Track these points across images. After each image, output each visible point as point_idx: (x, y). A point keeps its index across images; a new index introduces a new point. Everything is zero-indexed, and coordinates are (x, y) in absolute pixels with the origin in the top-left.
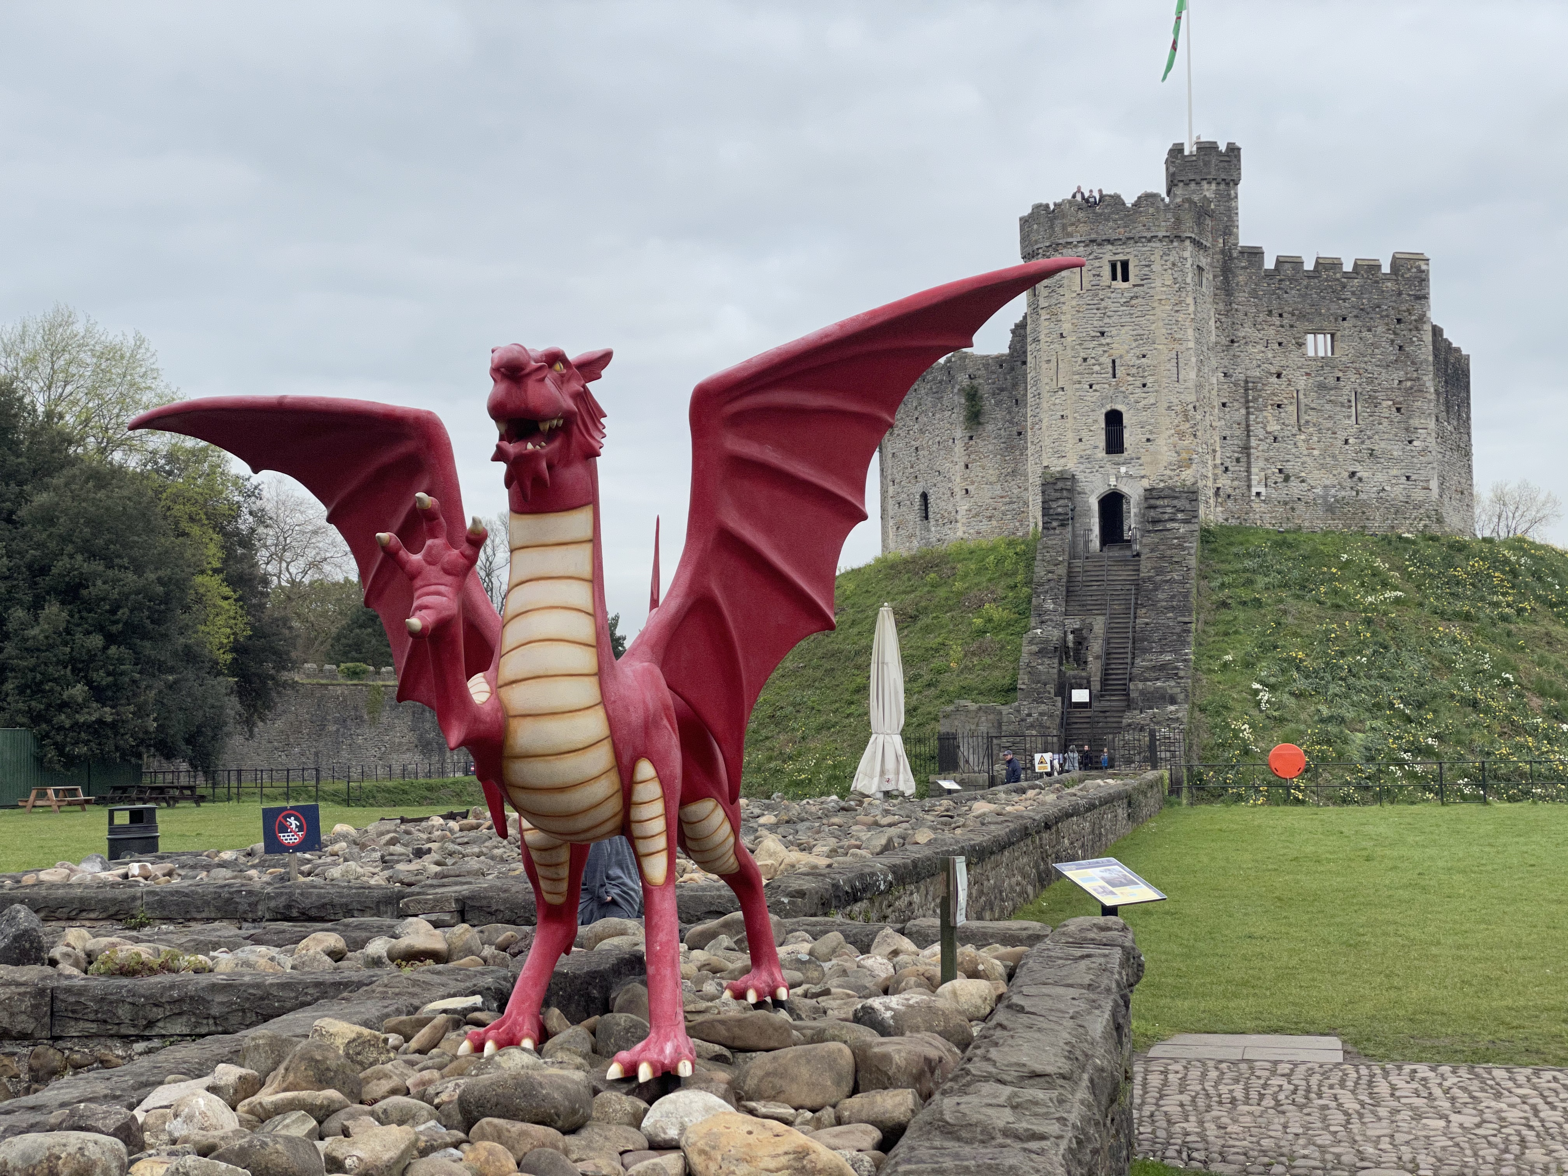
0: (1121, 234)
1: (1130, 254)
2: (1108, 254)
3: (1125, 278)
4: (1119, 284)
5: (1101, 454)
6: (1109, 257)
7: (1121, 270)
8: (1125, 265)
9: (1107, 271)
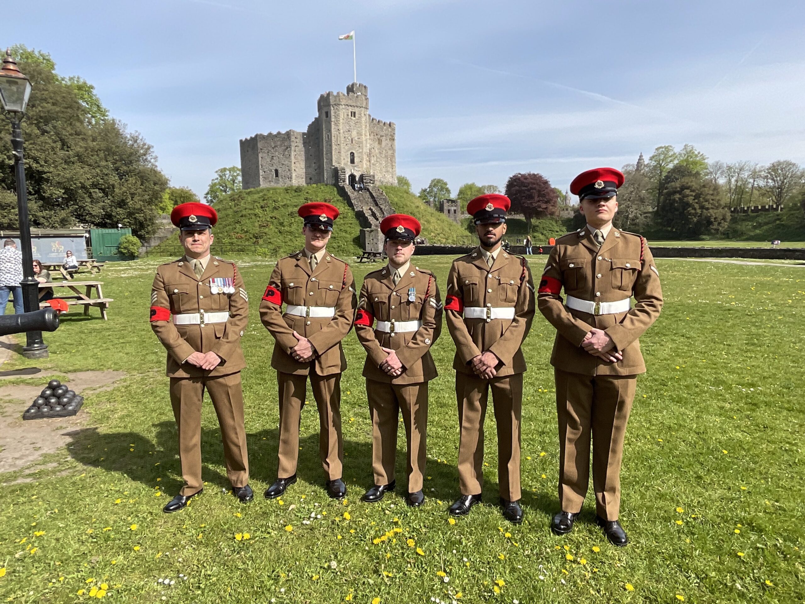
0: (354, 104)
1: (356, 110)
2: (351, 109)
3: (354, 116)
4: (353, 118)
5: (349, 163)
6: (350, 110)
7: (354, 114)
8: (355, 113)
9: (350, 114)
